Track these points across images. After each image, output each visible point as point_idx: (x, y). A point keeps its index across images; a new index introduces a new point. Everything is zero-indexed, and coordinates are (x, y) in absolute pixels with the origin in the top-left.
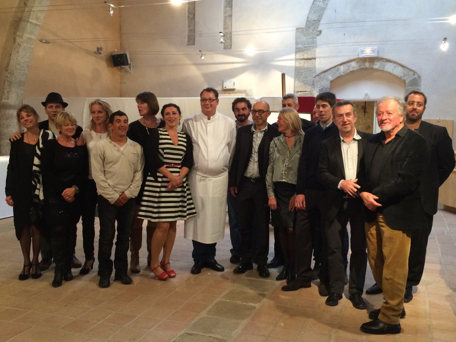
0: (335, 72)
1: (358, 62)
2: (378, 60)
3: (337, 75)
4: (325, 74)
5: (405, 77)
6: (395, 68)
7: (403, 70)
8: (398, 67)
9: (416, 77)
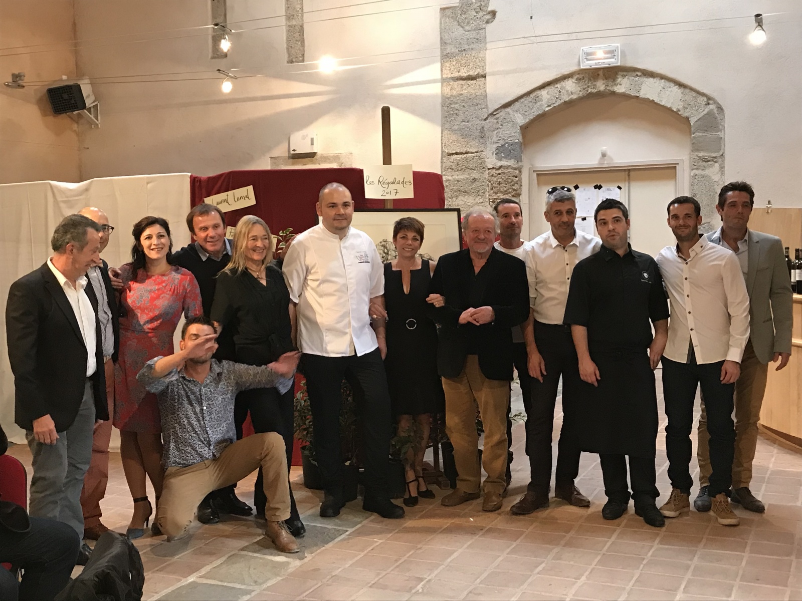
0: (530, 104)
1: (579, 80)
2: (625, 73)
3: (536, 112)
4: (508, 110)
5: (688, 110)
6: (663, 90)
7: (682, 93)
8: (670, 87)
9: (712, 110)
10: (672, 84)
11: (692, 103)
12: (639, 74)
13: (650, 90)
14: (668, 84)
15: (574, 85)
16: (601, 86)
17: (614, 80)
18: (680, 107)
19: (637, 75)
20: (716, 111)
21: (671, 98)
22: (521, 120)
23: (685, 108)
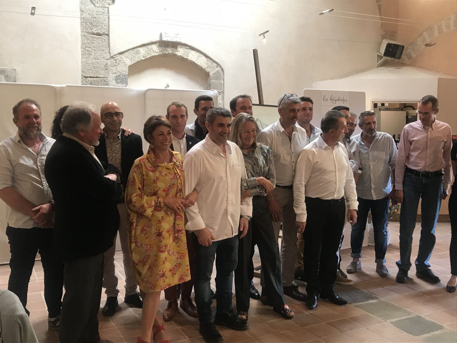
0: (134, 55)
1: (160, 46)
2: (181, 46)
3: (137, 59)
4: (122, 56)
5: (209, 69)
6: (198, 58)
7: (207, 60)
8: (201, 57)
9: (219, 70)
10: (202, 55)
11: (211, 66)
12: (188, 48)
13: (193, 56)
14: (200, 55)
15: (157, 48)
16: (170, 51)
17: (176, 48)
18: (206, 67)
19: (187, 48)
20: (220, 70)
21: (201, 62)
22: (129, 63)
23: (208, 68)
